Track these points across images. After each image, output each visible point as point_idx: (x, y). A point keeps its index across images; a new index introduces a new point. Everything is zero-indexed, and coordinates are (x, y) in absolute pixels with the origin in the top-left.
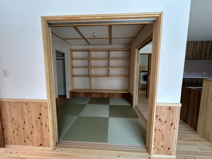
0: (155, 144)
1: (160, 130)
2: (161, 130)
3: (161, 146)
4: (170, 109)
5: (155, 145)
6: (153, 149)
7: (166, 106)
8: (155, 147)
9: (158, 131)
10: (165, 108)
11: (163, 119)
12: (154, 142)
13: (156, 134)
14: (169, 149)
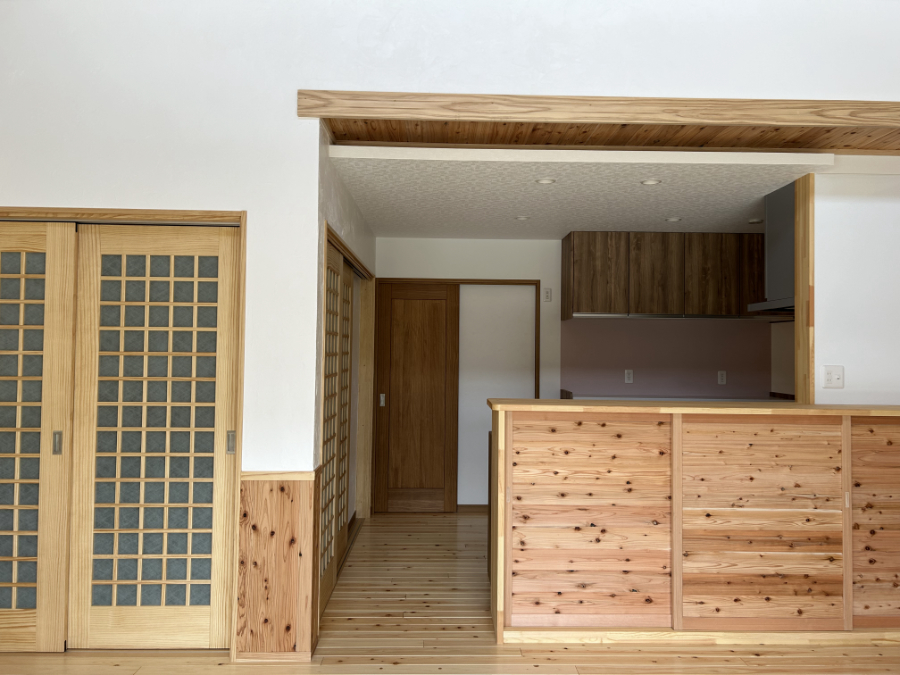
0: (243, 616)
1: (255, 564)
2: (259, 563)
3: (262, 620)
4: (282, 489)
5: (243, 620)
6: (238, 634)
7: (271, 482)
8: (245, 627)
9: (250, 566)
10: (267, 487)
11: (265, 526)
12: (241, 608)
13: (244, 578)
14: (288, 628)
